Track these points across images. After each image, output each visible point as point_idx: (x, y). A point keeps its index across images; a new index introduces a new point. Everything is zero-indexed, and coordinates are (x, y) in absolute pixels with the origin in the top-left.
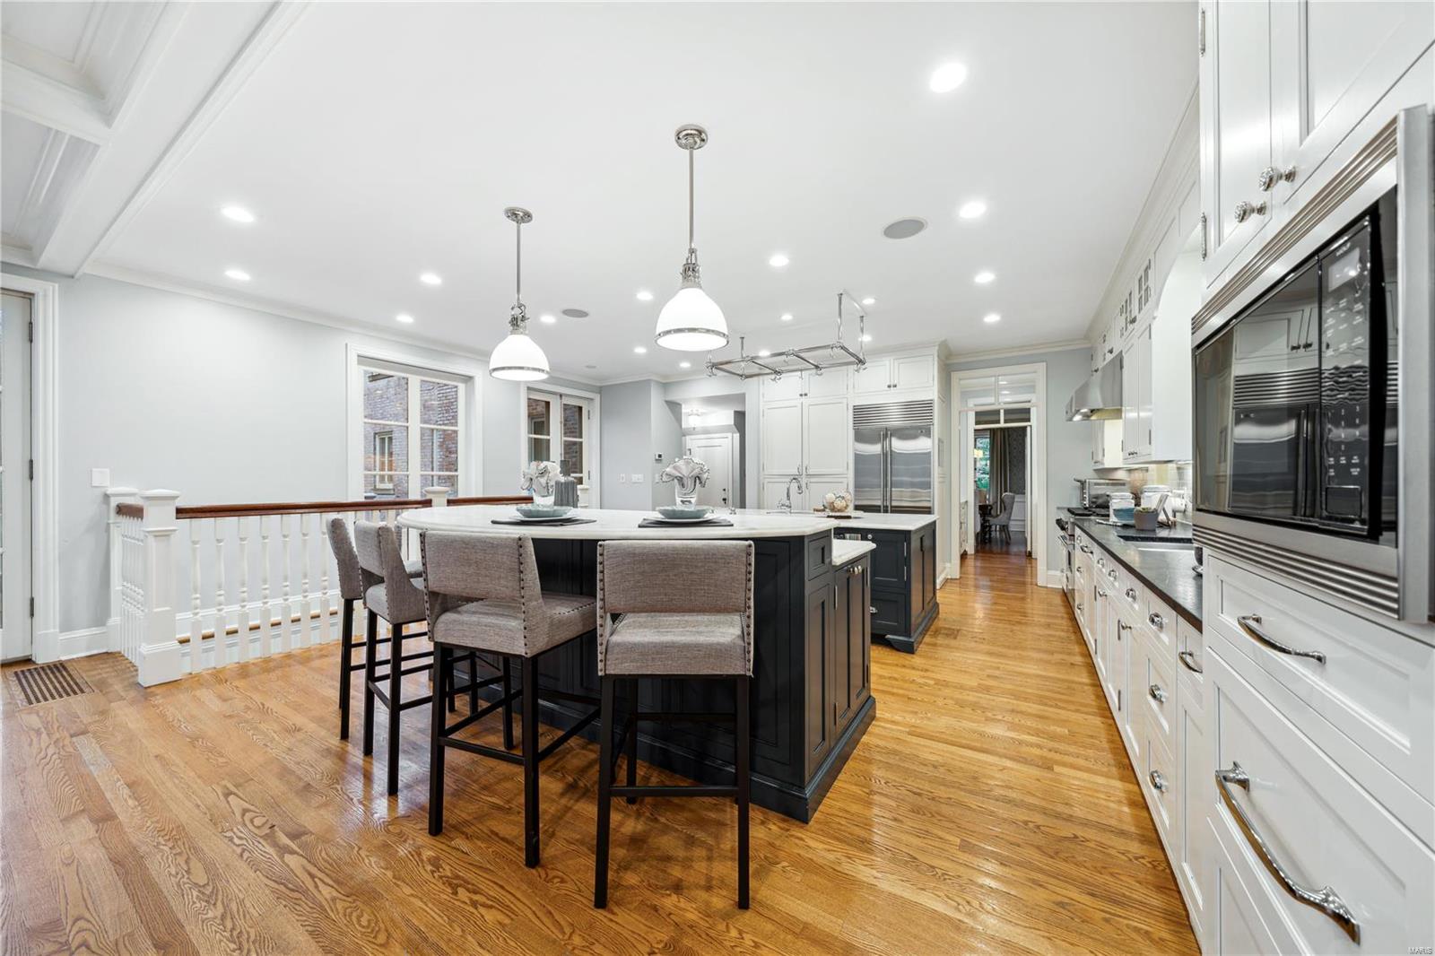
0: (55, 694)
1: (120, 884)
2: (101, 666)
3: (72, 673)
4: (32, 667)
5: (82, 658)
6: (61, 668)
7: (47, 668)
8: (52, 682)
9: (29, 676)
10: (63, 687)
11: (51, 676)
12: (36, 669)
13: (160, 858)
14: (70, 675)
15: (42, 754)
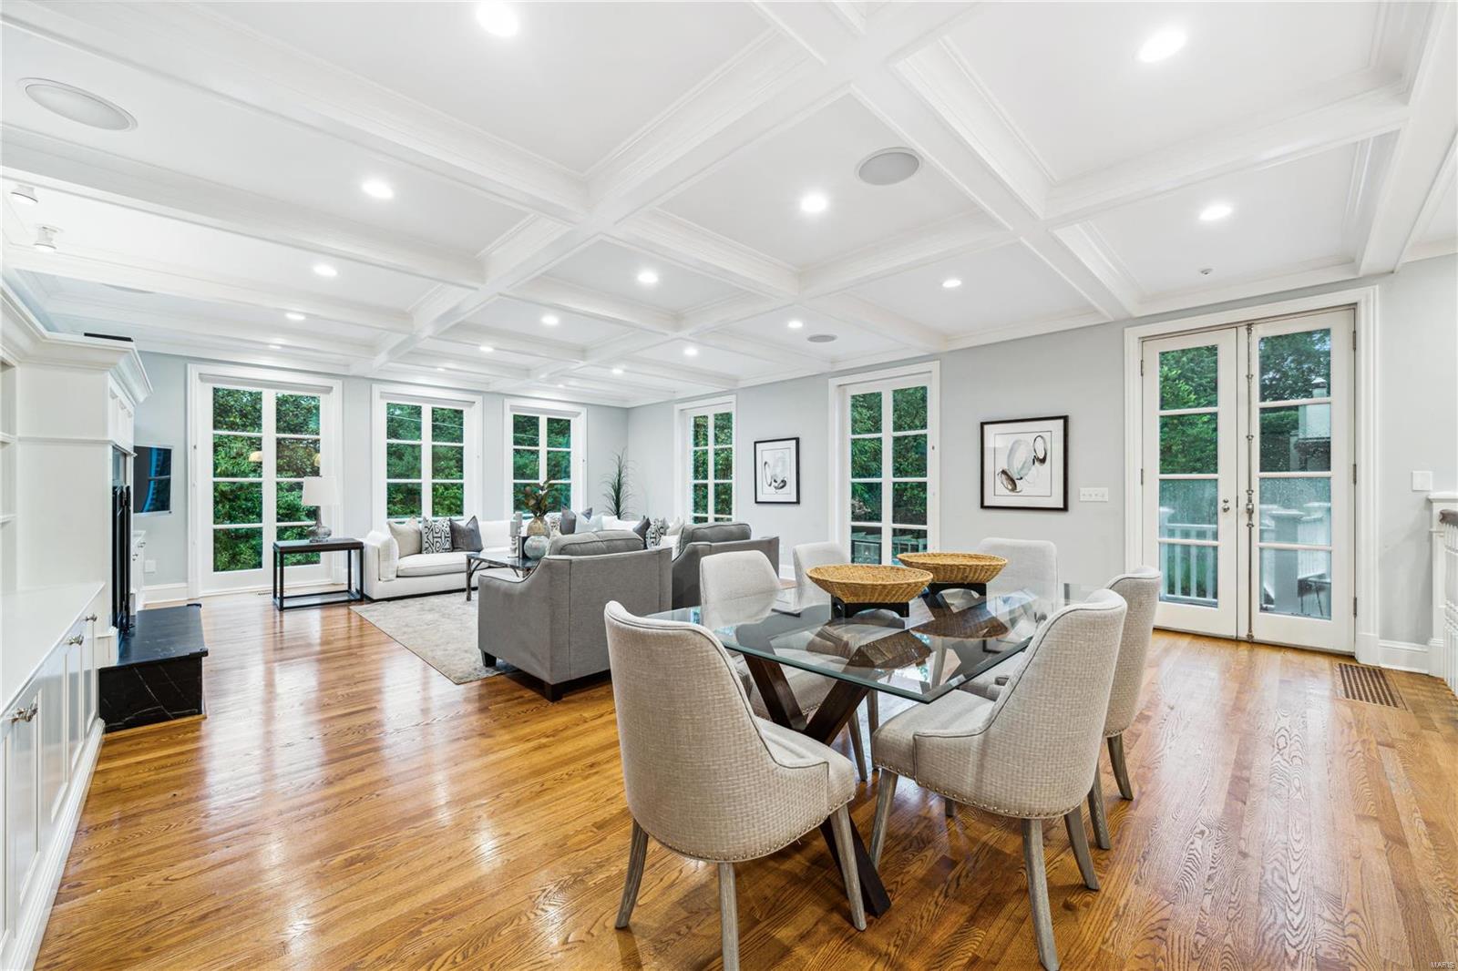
0: (1370, 697)
1: (1399, 911)
2: (1420, 687)
3: (1388, 682)
4: (1354, 664)
5: (1401, 671)
6: (1379, 675)
7: (1366, 670)
8: (1369, 685)
9: (1350, 672)
10: (1378, 693)
11: (1369, 679)
12: (1357, 667)
13: (1447, 921)
14: (1386, 685)
15: (1350, 747)
